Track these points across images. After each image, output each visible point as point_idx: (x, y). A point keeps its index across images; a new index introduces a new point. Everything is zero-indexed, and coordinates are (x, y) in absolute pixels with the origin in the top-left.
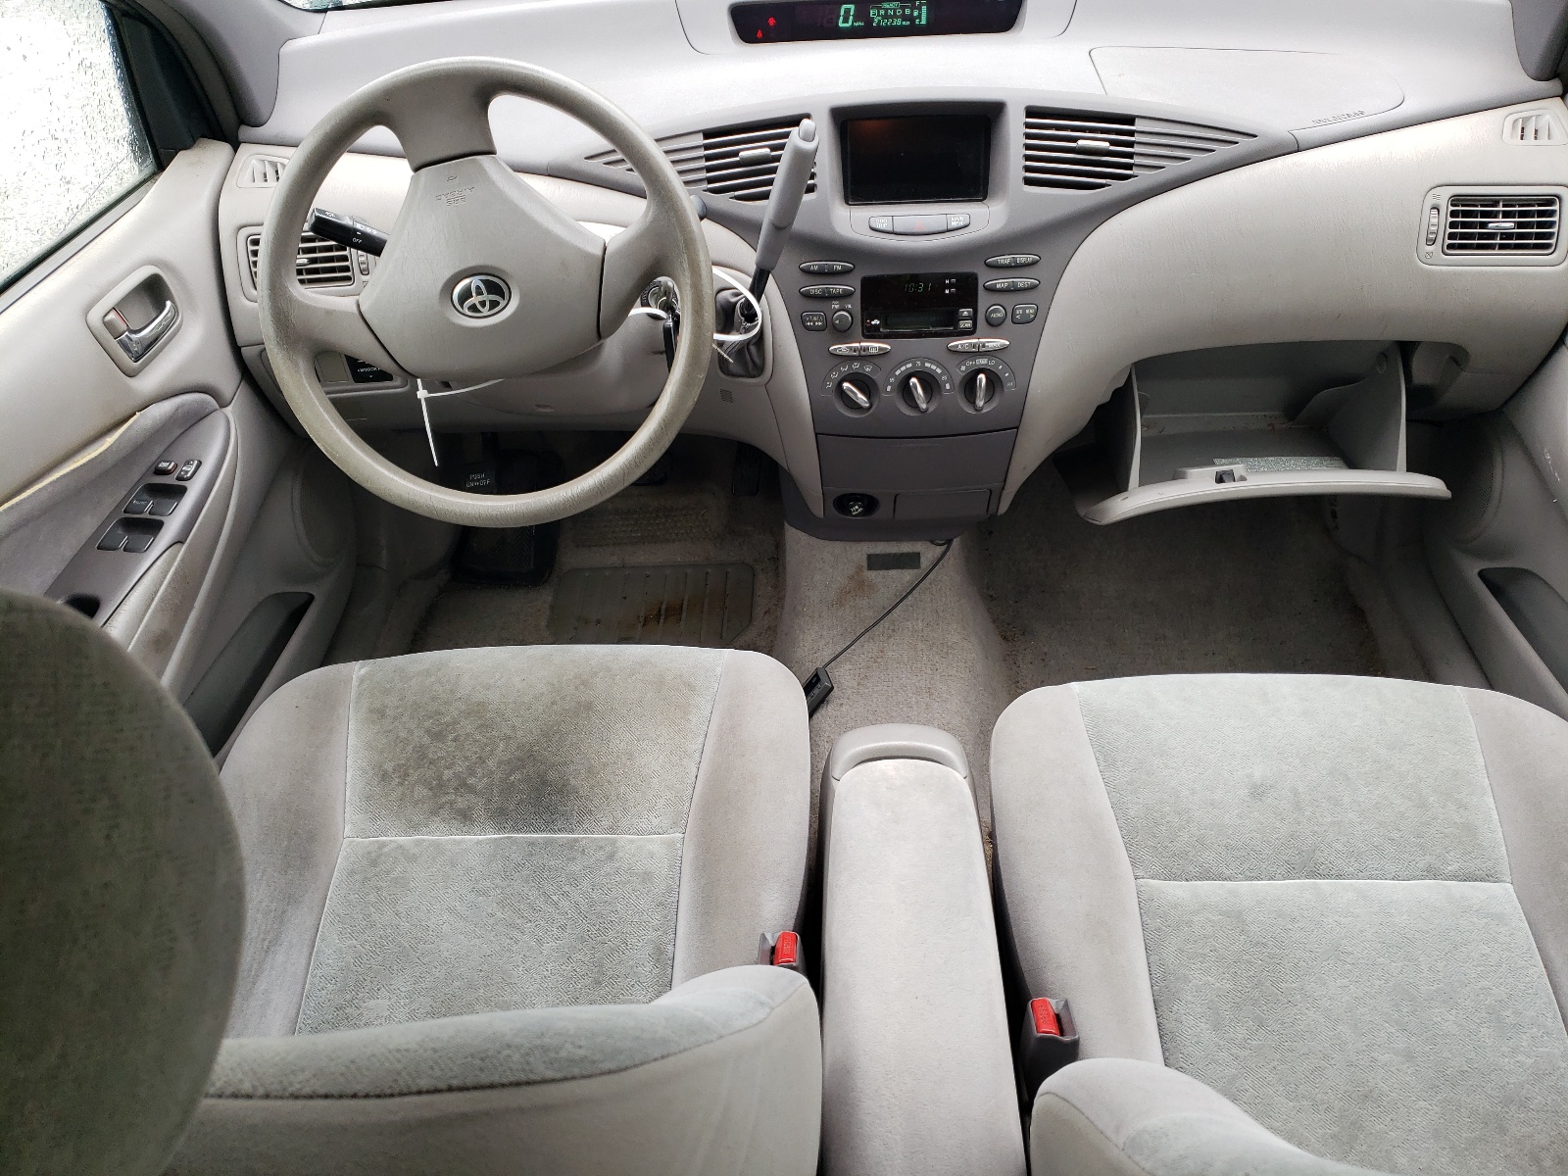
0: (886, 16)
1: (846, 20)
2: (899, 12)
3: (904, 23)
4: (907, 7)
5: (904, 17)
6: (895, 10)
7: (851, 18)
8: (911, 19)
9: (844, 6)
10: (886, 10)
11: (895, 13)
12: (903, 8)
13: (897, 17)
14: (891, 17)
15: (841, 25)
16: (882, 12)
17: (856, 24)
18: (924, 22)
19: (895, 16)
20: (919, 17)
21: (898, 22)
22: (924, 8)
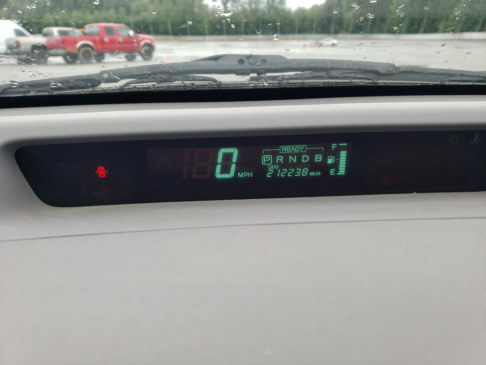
0: (286, 164)
1: (226, 169)
2: (305, 159)
3: (312, 174)
4: (319, 152)
5: (313, 166)
6: (299, 156)
7: (233, 167)
8: (323, 167)
9: (223, 151)
10: (286, 156)
11: (299, 159)
12: (312, 154)
13: (302, 166)
14: (294, 165)
15: (219, 175)
16: (280, 159)
17: (240, 175)
18: (342, 171)
19: (299, 164)
20: (336, 165)
21: (304, 172)
22: (343, 154)
